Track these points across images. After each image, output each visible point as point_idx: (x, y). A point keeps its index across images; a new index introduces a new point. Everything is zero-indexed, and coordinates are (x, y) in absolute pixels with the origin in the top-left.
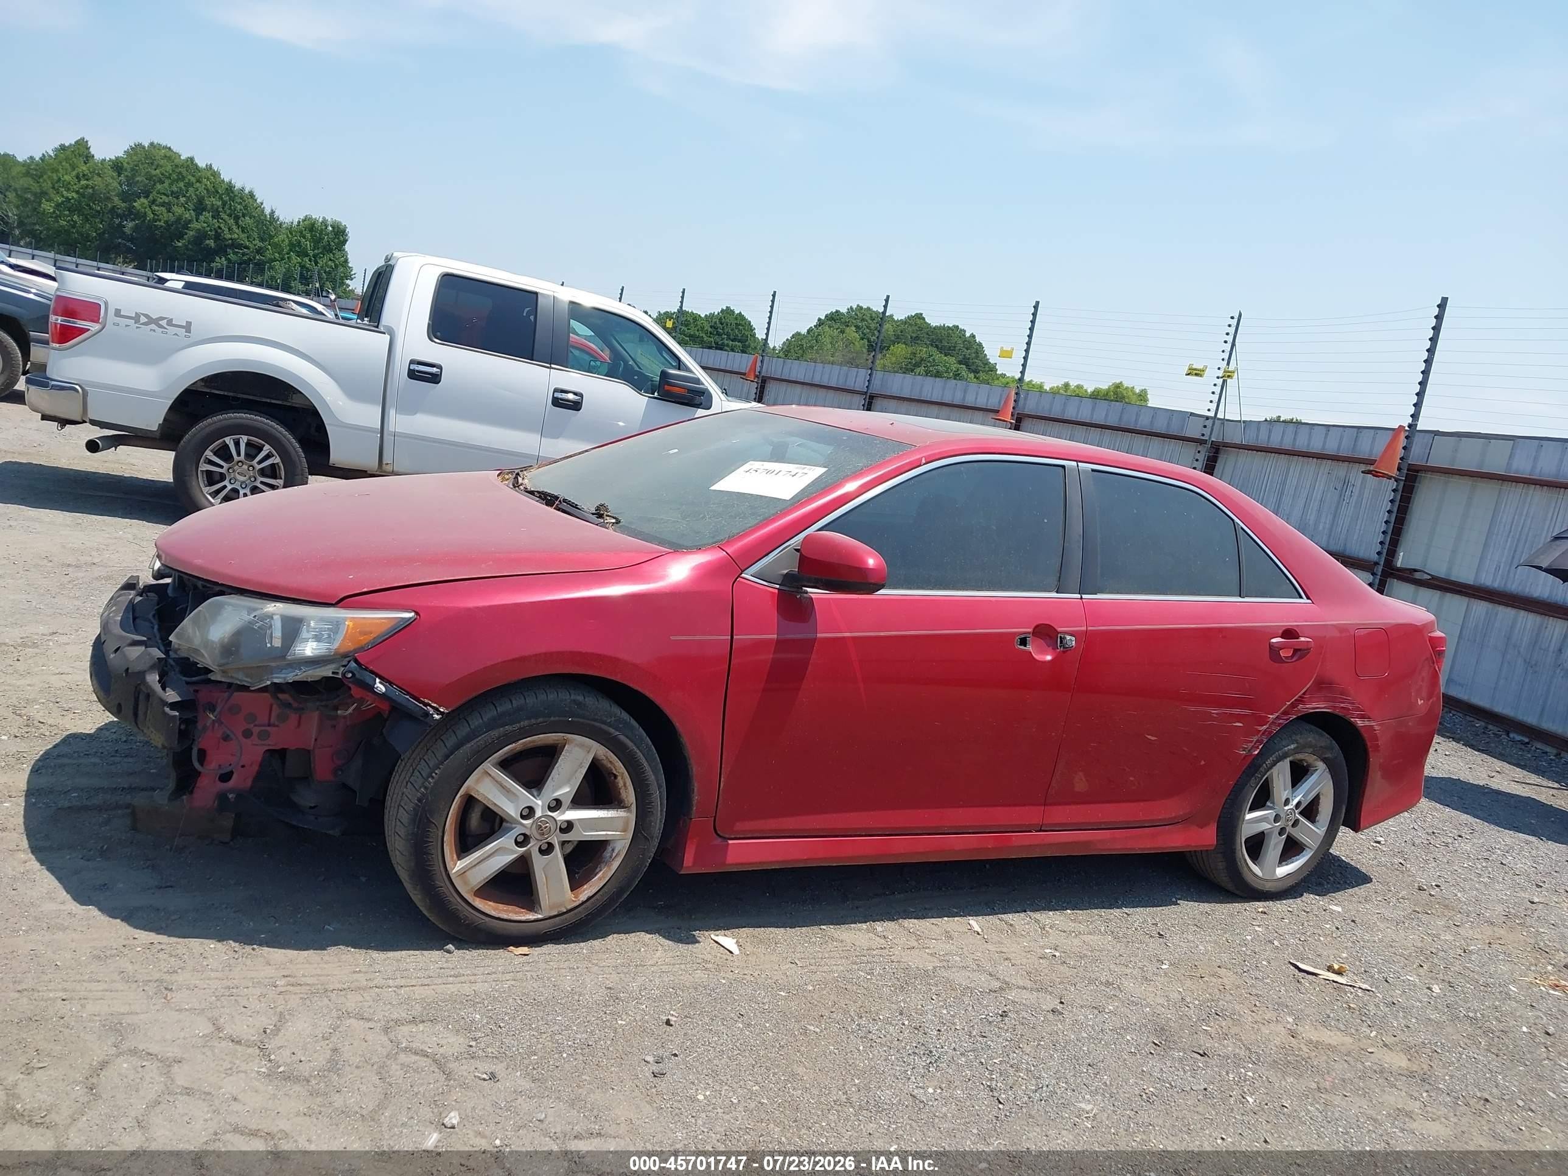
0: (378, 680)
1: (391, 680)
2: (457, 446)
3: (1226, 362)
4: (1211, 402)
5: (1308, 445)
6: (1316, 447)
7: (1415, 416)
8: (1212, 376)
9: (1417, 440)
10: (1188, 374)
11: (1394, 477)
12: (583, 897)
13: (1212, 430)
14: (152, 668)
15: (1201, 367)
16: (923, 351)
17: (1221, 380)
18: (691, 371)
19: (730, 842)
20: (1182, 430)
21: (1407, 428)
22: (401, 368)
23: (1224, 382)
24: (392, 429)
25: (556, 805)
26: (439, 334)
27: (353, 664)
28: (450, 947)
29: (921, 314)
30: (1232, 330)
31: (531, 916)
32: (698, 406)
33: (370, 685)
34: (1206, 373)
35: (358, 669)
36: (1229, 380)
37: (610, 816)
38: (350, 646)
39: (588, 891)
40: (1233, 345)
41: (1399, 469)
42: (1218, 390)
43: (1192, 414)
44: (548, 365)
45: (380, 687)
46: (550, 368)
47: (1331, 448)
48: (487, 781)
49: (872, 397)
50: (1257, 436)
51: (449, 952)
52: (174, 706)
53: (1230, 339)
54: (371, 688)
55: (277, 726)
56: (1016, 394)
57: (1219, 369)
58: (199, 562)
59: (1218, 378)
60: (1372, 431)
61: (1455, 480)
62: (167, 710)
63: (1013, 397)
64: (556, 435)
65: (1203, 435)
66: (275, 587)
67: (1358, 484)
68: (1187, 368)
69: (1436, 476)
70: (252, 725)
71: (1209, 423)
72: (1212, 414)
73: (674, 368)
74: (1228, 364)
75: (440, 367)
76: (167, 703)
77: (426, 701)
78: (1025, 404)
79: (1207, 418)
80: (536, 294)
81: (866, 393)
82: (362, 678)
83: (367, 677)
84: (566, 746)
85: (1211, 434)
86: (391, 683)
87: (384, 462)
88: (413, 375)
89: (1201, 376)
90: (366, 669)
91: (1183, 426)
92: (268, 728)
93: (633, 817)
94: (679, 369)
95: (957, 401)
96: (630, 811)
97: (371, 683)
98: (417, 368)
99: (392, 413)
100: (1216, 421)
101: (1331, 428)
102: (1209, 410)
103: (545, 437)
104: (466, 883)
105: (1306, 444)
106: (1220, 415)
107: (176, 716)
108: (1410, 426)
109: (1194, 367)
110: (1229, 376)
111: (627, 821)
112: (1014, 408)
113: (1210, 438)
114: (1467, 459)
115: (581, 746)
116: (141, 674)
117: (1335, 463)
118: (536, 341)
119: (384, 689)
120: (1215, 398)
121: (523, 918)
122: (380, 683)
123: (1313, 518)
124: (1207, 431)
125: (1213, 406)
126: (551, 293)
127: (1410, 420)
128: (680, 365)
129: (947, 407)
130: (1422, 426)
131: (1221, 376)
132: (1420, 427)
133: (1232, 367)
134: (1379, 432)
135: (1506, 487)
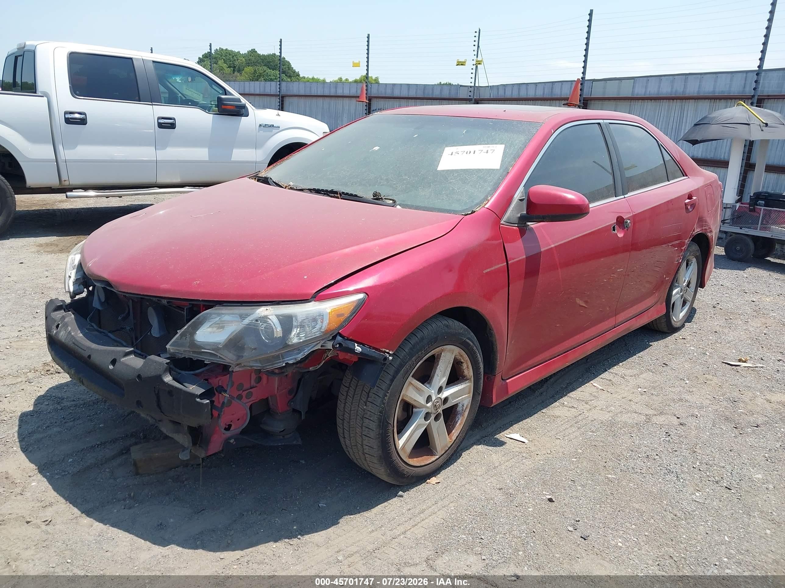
0: (356, 345)
1: (363, 343)
2: (107, 162)
3: (476, 56)
4: (472, 78)
5: (527, 94)
7: (584, 73)
8: (470, 64)
9: (586, 84)
10: (457, 65)
11: (578, 105)
12: (454, 438)
13: (474, 93)
14: (165, 371)
15: (463, 60)
16: (261, 69)
17: (475, 66)
18: (233, 95)
19: (507, 381)
20: (457, 95)
21: (581, 80)
22: (59, 118)
23: (477, 67)
24: (63, 158)
25: (440, 390)
26: (78, 92)
27: (339, 338)
28: (400, 493)
29: (255, 49)
30: (477, 39)
31: (434, 458)
32: (241, 115)
33: (353, 349)
34: (467, 63)
35: (344, 341)
36: (479, 66)
37: (463, 387)
38: (334, 325)
39: (456, 432)
40: (478, 47)
41: (580, 101)
42: (474, 71)
44: (151, 103)
45: (358, 349)
46: (152, 105)
47: (539, 94)
48: (411, 388)
49: (283, 97)
50: (498, 93)
51: (402, 496)
52: (202, 396)
53: (476, 43)
54: (353, 351)
55: (256, 387)
56: (366, 86)
57: (473, 60)
58: (164, 286)
59: (473, 65)
60: (560, 83)
61: (607, 102)
62: (198, 400)
63: (365, 88)
64: (164, 146)
65: (470, 96)
66: (253, 295)
68: (456, 62)
69: (597, 102)
70: (241, 391)
71: (472, 89)
72: (473, 85)
73: (223, 94)
74: (477, 57)
75: (85, 114)
76: (197, 395)
77: (383, 350)
78: (371, 91)
79: (471, 87)
80: (131, 59)
81: (279, 95)
82: (347, 346)
83: (349, 344)
84: (443, 354)
85: (474, 95)
86: (364, 345)
87: (63, 180)
88: (68, 121)
89: (464, 65)
90: (348, 339)
91: (457, 93)
92: (251, 390)
93: (472, 384)
94: (226, 94)
95: (332, 94)
96: (471, 382)
97: (352, 347)
98: (70, 117)
99: (60, 148)
100: (476, 88)
101: (538, 84)
102: (471, 83)
103: (158, 150)
104: (405, 452)
105: (525, 94)
106: (477, 85)
107: (208, 402)
108: (582, 78)
109: (460, 61)
110: (479, 64)
111: (470, 386)
112: (366, 94)
113: (473, 97)
114: (611, 92)
115: (450, 351)
116: (158, 378)
117: (543, 102)
118: (140, 90)
119: (361, 350)
120: (473, 76)
121: (430, 461)
122: (357, 346)
124: (471, 94)
125: (473, 80)
126: (140, 57)
127: (582, 75)
128: (225, 92)
129: (328, 98)
130: (587, 77)
131: (475, 64)
132: (586, 78)
133: (479, 58)
134: (564, 83)
135: (633, 102)
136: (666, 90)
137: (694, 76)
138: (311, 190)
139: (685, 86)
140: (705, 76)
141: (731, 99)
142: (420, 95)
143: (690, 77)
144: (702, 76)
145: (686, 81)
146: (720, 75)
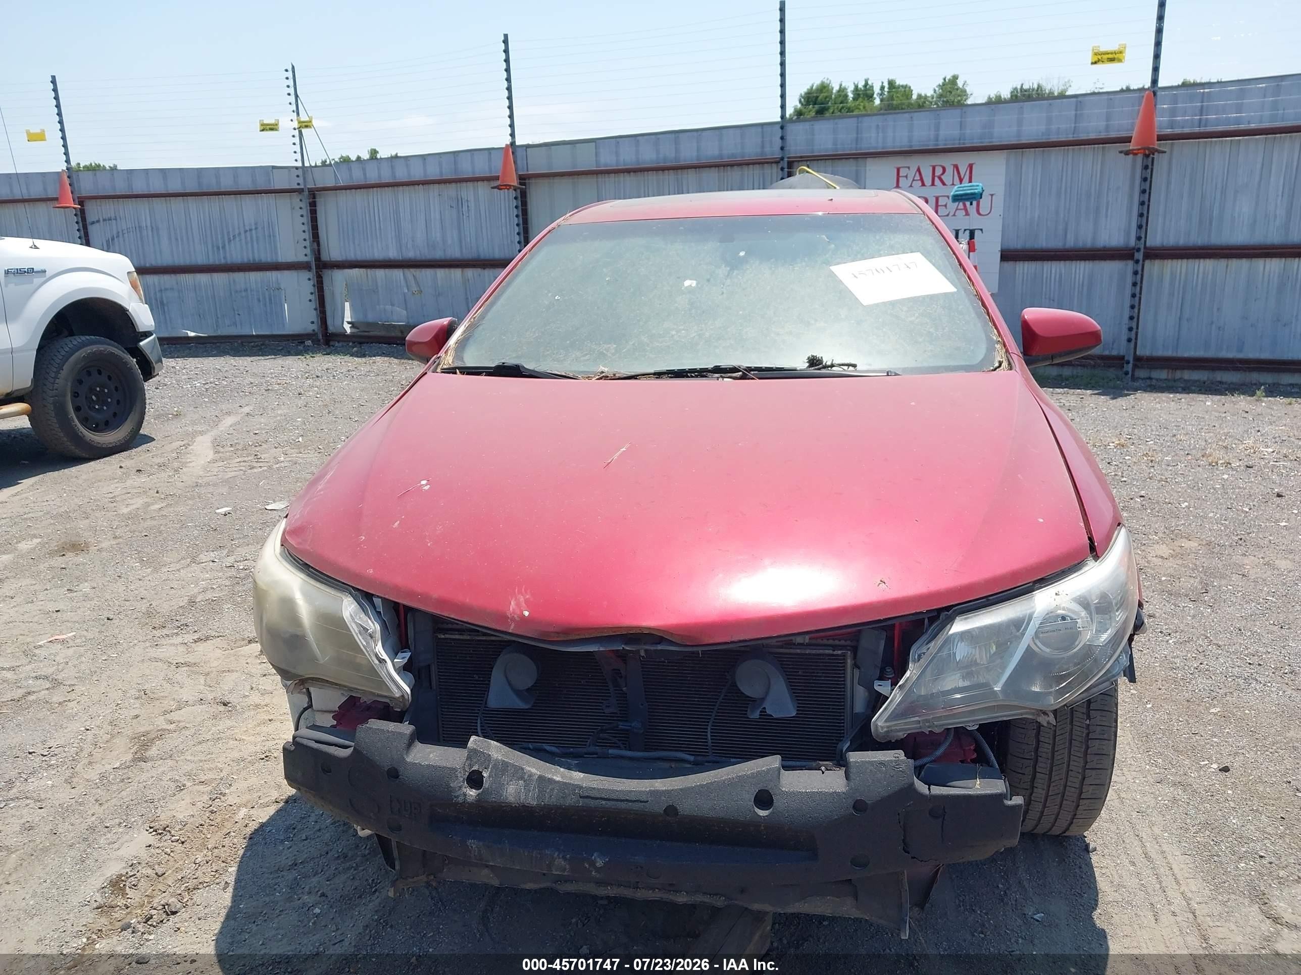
3: (296, 113)
4: (295, 152)
6: (417, 174)
7: (512, 135)
9: (519, 153)
10: (263, 130)
11: (512, 187)
13: (305, 178)
15: (272, 121)
17: (298, 131)
20: (270, 183)
21: (510, 146)
23: (301, 133)
30: (291, 83)
34: (280, 127)
36: (304, 131)
40: (297, 96)
42: (297, 140)
43: (274, 167)
50: (351, 176)
53: (292, 91)
56: (69, 179)
57: (292, 120)
59: (295, 129)
61: (557, 180)
63: (67, 182)
65: (299, 184)
67: (471, 198)
68: (259, 125)
69: (540, 181)
71: (300, 172)
72: (299, 164)
74: (298, 114)
78: (81, 187)
79: (297, 168)
85: (305, 182)
89: (276, 130)
91: (269, 180)
100: (306, 169)
101: (426, 157)
102: (296, 161)
106: (306, 164)
108: (511, 143)
109: (265, 122)
110: (304, 127)
112: (72, 192)
113: (305, 186)
117: (442, 186)
120: (298, 148)
123: (438, 235)
124: (301, 180)
125: (298, 156)
127: (510, 139)
130: (518, 142)
131: (296, 127)
132: (517, 144)
133: (304, 117)
134: (475, 153)
135: (601, 178)
136: (648, 156)
137: (645, 137)
138: (659, 375)
139: (677, 150)
140: (704, 133)
141: (748, 164)
142: (192, 187)
143: (681, 135)
144: (699, 133)
145: (677, 142)
146: (724, 131)
